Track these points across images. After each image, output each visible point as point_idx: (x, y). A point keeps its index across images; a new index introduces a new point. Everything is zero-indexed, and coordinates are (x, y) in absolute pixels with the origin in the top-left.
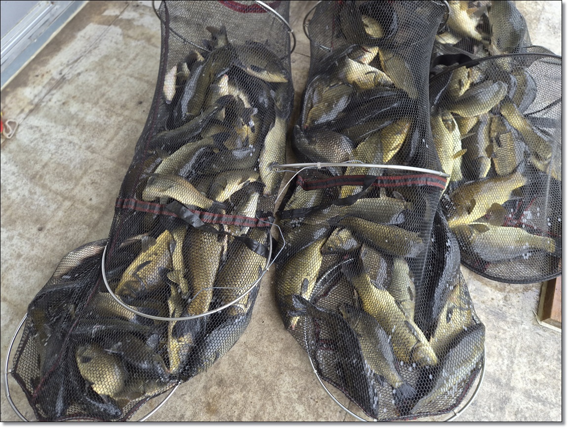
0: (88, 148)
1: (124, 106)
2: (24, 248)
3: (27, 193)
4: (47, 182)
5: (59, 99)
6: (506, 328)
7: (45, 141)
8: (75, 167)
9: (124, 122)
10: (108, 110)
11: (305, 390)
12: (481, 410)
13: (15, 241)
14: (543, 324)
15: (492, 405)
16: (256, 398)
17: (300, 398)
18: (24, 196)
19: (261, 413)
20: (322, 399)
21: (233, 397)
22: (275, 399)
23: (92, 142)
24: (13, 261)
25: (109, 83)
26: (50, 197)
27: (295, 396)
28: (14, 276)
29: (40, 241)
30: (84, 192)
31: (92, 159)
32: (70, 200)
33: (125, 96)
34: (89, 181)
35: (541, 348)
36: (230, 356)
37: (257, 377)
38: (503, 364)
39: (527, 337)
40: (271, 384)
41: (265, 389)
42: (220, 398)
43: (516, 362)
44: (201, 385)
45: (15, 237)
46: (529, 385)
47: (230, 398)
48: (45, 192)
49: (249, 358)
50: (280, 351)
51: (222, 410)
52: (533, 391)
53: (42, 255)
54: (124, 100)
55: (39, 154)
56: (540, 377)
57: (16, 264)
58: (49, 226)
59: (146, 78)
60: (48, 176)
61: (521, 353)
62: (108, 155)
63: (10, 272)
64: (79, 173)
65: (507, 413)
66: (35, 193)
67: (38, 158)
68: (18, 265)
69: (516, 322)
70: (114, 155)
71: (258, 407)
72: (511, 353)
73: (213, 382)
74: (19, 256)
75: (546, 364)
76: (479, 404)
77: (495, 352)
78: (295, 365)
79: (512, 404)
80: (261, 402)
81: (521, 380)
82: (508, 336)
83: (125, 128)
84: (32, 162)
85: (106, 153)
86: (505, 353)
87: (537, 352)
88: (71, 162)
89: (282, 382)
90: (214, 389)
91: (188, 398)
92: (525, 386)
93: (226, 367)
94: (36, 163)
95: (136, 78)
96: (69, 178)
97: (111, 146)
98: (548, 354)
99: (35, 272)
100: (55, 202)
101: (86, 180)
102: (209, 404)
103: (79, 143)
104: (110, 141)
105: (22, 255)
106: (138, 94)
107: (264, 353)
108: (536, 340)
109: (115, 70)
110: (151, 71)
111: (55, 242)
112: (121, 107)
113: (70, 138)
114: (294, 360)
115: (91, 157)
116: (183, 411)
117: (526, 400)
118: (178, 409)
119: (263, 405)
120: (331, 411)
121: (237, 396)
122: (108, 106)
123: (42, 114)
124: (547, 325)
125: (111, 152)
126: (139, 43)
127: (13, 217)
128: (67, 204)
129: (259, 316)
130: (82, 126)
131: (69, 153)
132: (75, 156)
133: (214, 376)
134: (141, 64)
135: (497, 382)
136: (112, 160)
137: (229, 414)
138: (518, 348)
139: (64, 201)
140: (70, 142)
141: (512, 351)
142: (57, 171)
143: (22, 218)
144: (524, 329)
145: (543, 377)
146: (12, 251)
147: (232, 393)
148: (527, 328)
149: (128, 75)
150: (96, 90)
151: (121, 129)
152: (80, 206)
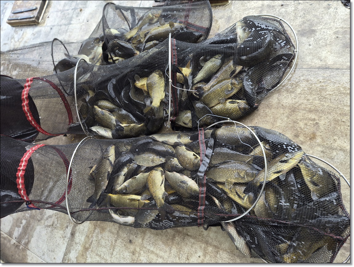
9: (144, 249)
11: (288, 91)
16: (300, 114)
17: (293, 92)
19: (307, 109)
22: (297, 105)
27: (293, 95)
37: (288, 117)
38: (252, 12)
40: (290, 109)
41: (294, 111)
42: (305, 134)
43: (250, 7)
47: (304, 128)
49: (278, 124)
69: (231, 12)
70: (167, 249)
73: (298, 140)
78: (276, 100)
80: (301, 111)
83: (148, 247)
89: (287, 104)
110: (109, 241)
114: (274, 100)
125: (166, 252)
134: (104, 250)
136: (170, 249)
141: (245, 10)
151: (149, 249)
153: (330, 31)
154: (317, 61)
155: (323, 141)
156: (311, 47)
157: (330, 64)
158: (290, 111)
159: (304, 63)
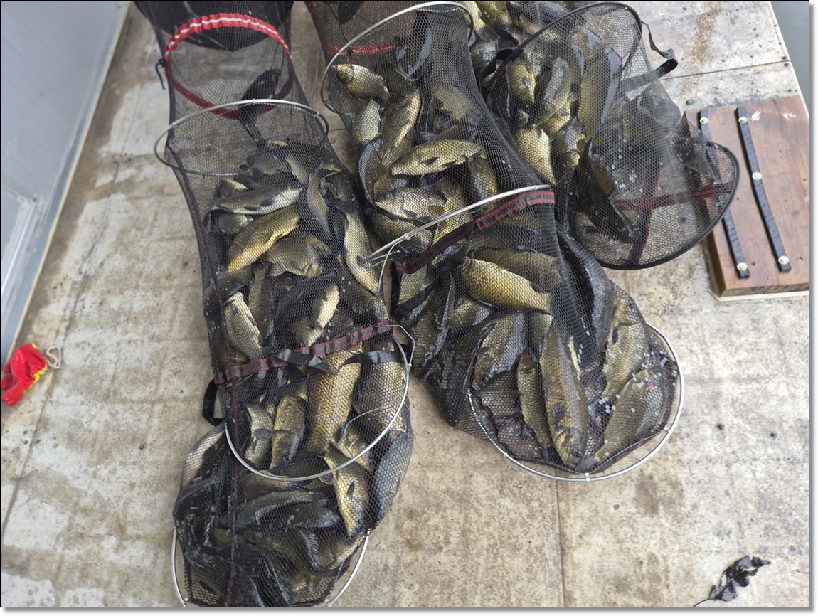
0: (152, 338)
1: (169, 277)
2: (134, 475)
3: (107, 417)
4: (124, 395)
5: (94, 301)
6: (686, 321)
7: (100, 353)
8: (147, 365)
9: (178, 292)
10: (154, 289)
11: (503, 481)
12: (695, 417)
13: (119, 473)
14: (723, 299)
15: (704, 406)
16: (456, 513)
17: (501, 492)
18: (106, 421)
19: (467, 525)
20: (525, 482)
21: (431, 523)
22: (476, 505)
23: (153, 331)
24: (129, 494)
25: (141, 259)
26: (136, 409)
27: (496, 492)
28: (137, 509)
29: (148, 460)
30: (171, 387)
31: (162, 349)
32: (159, 402)
33: (165, 265)
34: (171, 373)
35: (731, 325)
36: (409, 484)
37: (447, 491)
38: (699, 360)
39: (713, 320)
40: (465, 492)
41: (461, 500)
42: (417, 530)
43: (711, 351)
44: (392, 527)
45: (118, 468)
46: (735, 369)
47: (428, 526)
48: (128, 406)
49: (430, 475)
50: (460, 454)
51: (426, 541)
52: (741, 373)
53: (157, 472)
54: (166, 269)
55: (100, 369)
56: (742, 355)
57: (132, 496)
58: (150, 440)
59: (179, 235)
60: (122, 389)
61: (713, 340)
62: (179, 336)
63: (130, 506)
64: (155, 369)
65: (723, 408)
66: (117, 412)
67: (101, 374)
68: (135, 496)
69: (694, 310)
70: (184, 333)
71: (462, 521)
72: (702, 345)
73: (403, 518)
74: (132, 485)
75: (743, 339)
76: (690, 413)
77: (686, 351)
78: (482, 461)
79: (725, 397)
80: (463, 515)
81: (723, 368)
82: (692, 328)
83: (182, 299)
84: (98, 382)
85: (175, 334)
86: (696, 348)
87: (729, 331)
88: (140, 362)
89: (476, 485)
90: (408, 525)
91: (384, 546)
92: (730, 372)
93: (410, 496)
94: (102, 380)
95: (167, 240)
96: (147, 380)
97: (176, 325)
98: (741, 328)
99: (159, 494)
100: (144, 412)
101: (166, 373)
102: (408, 542)
103: (139, 338)
104: (172, 321)
105: (135, 484)
106: (178, 256)
107: (444, 463)
108: (723, 319)
109: (140, 241)
110: (180, 225)
111: (165, 453)
112: (167, 278)
113: (127, 337)
114: (480, 456)
115: (160, 347)
116: (384, 561)
117: (737, 385)
118: (378, 561)
119: (466, 517)
120: (540, 490)
121: (435, 520)
122: (151, 284)
123: (81, 326)
124: (729, 299)
125: (180, 331)
126: (152, 200)
127: (105, 448)
128: (158, 407)
129: (422, 428)
130: (133, 318)
131: (133, 353)
132: (141, 353)
133: (401, 511)
134: (166, 222)
135: (700, 381)
136: (185, 339)
137: (434, 541)
138: (708, 337)
139: (153, 406)
140: (129, 342)
141: (702, 342)
142: (130, 378)
143: (116, 445)
144: (706, 314)
145: (746, 354)
146: (122, 484)
147: (429, 519)
148: (708, 311)
149: (156, 240)
150: (129, 273)
151: (179, 302)
152: (173, 404)
153: (655, 544)
154: (578, 528)
155: (407, 566)
156: (612, 510)
157: (572, 556)
158: (461, 493)
159: (572, 501)
